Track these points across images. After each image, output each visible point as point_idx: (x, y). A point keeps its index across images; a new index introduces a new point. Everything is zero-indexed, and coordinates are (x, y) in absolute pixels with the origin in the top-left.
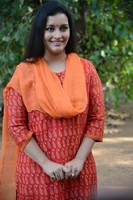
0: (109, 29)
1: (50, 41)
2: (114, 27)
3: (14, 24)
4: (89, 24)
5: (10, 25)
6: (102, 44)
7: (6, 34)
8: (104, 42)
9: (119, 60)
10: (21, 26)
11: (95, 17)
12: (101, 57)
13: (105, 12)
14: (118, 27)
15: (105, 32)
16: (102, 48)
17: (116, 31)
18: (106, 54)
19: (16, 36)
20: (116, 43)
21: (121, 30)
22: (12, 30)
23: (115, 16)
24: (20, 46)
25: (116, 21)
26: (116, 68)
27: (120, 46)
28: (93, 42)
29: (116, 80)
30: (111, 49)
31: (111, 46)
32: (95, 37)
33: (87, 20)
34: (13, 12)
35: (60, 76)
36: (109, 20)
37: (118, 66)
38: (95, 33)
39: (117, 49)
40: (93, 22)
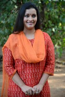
0: (57, 17)
1: (27, 22)
2: (59, 16)
3: (7, 14)
4: (46, 14)
5: (5, 15)
6: (53, 25)
7: (3, 19)
8: (54, 24)
9: (62, 33)
10: (11, 15)
11: (50, 11)
12: (52, 32)
13: (55, 8)
14: (62, 16)
15: (55, 18)
16: (53, 27)
17: (60, 18)
18: (55, 30)
19: (8, 20)
20: (60, 24)
21: (63, 18)
22: (6, 17)
23: (60, 11)
24: (11, 26)
25: (61, 13)
26: (60, 38)
27: (62, 26)
28: (49, 24)
29: (60, 43)
30: (58, 27)
31: (58, 26)
32: (49, 21)
33: (46, 12)
34: (7, 8)
35: (32, 41)
36: (57, 13)
37: (61, 36)
38: (49, 19)
39: (61, 28)
40: (48, 14)
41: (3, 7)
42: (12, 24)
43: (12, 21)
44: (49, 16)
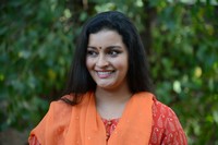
0: (188, 49)
2: (196, 48)
3: (40, 33)
4: (157, 40)
6: (176, 72)
7: (25, 46)
8: (180, 69)
10: (51, 37)
11: (168, 31)
12: (173, 92)
13: (184, 24)
14: (203, 48)
15: (183, 54)
16: (177, 78)
17: (200, 54)
18: (183, 88)
19: (42, 52)
20: (198, 72)
21: (208, 52)
22: (35, 42)
23: (198, 32)
24: (46, 67)
25: (201, 40)
26: (197, 111)
27: (205, 77)
29: (197, 130)
30: (190, 80)
31: (190, 76)
32: (165, 61)
33: (155, 33)
34: (41, 15)
36: (189, 37)
38: (166, 55)
39: (199, 82)
40: (162, 39)
41: (30, 12)
42: (50, 63)
43: (52, 54)
44: (166, 44)
